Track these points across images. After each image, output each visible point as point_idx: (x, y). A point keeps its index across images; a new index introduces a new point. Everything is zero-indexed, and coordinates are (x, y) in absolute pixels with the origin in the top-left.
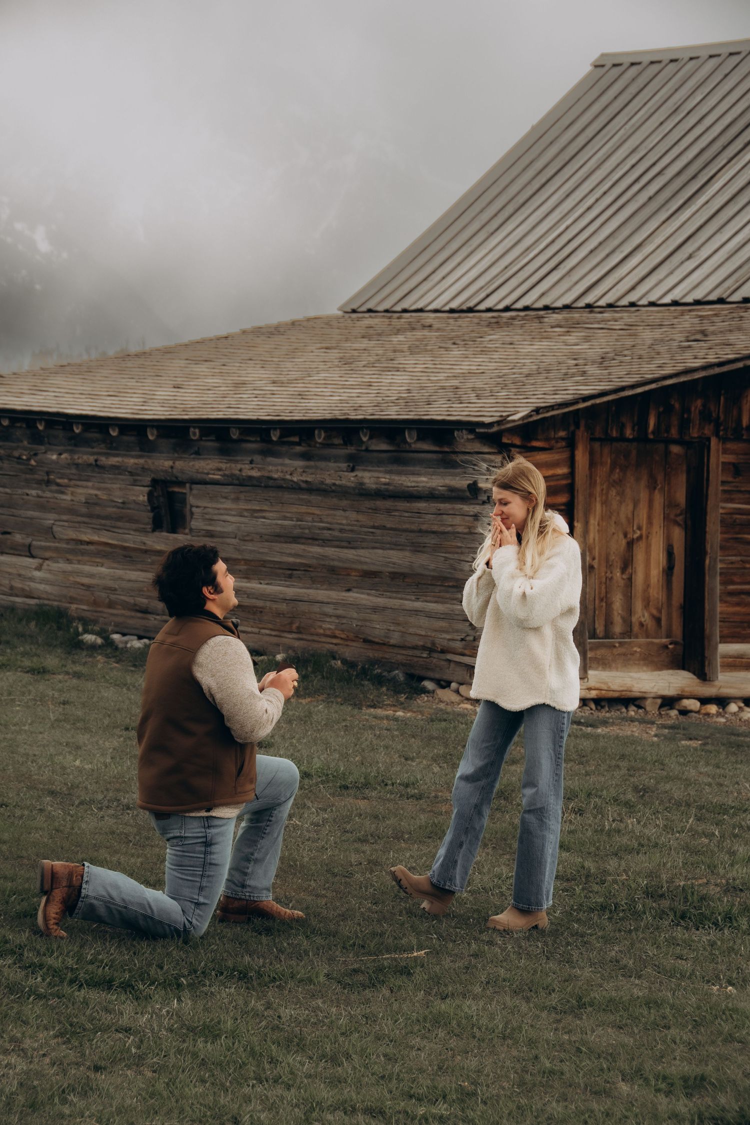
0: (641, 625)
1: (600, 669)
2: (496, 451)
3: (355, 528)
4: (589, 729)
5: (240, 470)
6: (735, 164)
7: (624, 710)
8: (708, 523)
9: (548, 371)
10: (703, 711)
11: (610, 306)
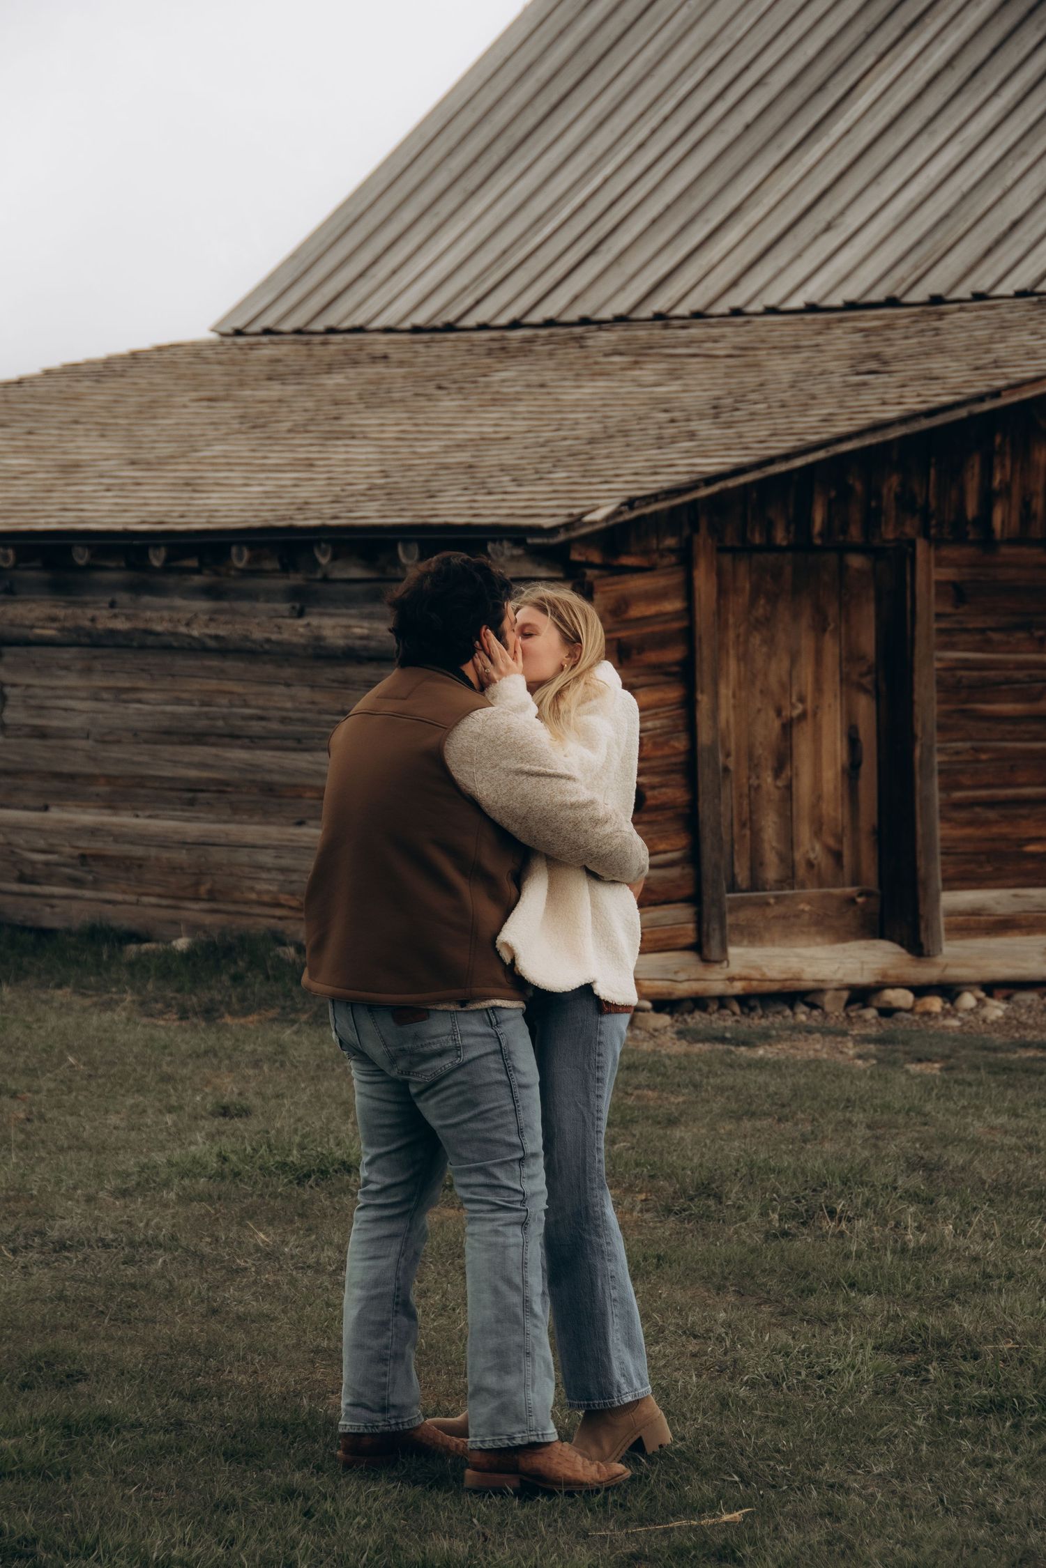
0: (810, 864)
1: (745, 942)
2: (560, 575)
3: (308, 715)
4: (743, 1049)
5: (93, 620)
6: (890, 65)
7: (788, 1012)
8: (916, 686)
9: (625, 433)
10: (919, 1009)
11: (698, 315)
